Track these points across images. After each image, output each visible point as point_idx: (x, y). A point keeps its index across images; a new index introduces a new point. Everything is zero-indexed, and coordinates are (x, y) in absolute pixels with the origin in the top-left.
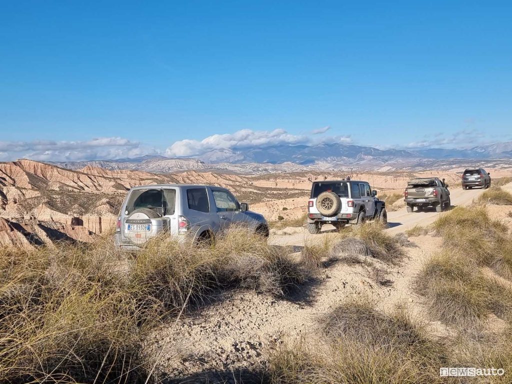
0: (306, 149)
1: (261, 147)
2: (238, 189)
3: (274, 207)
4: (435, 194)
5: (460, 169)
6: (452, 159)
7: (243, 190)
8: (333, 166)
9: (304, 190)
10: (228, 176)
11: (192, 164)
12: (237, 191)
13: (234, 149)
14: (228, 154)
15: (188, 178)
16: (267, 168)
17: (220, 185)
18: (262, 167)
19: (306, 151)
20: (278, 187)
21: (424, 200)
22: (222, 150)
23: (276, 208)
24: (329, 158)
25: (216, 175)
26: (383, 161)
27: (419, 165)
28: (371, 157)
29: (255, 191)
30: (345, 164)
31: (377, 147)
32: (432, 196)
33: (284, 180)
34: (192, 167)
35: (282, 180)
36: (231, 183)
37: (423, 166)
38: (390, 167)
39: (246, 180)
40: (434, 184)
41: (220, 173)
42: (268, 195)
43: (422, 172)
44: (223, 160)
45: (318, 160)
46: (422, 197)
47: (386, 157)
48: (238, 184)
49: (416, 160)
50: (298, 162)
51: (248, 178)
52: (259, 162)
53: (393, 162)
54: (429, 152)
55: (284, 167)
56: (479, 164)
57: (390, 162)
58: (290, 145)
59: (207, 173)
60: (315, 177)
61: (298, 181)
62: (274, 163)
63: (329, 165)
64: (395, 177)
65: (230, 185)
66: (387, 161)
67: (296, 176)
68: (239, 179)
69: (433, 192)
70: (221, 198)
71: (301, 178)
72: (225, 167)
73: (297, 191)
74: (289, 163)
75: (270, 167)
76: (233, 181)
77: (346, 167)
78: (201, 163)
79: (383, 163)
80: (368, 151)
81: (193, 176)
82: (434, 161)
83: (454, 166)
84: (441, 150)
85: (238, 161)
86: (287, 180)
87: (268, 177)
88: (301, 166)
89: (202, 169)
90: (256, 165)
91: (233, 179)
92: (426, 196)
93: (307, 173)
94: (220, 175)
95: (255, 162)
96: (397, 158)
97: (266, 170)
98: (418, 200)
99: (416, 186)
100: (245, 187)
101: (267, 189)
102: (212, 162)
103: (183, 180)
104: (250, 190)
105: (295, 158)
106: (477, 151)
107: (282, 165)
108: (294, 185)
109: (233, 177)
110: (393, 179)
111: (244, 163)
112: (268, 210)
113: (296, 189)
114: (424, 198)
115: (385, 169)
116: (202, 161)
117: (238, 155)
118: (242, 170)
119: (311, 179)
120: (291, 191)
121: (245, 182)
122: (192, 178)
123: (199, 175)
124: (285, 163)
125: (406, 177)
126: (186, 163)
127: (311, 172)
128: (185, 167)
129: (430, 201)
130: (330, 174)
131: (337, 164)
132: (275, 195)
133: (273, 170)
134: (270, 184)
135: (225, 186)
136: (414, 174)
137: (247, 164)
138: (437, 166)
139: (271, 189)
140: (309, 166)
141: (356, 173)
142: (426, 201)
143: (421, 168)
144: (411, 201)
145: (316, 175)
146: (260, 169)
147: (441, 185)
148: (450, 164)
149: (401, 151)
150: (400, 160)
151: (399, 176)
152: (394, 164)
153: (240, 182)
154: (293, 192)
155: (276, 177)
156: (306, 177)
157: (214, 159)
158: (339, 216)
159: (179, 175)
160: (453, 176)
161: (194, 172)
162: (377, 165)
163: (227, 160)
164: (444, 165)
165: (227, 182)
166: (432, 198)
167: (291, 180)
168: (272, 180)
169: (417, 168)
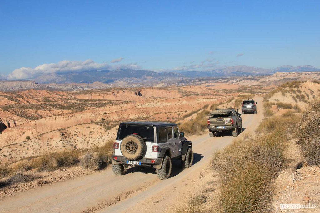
0: (109, 73)
1: (77, 72)
2: (66, 101)
3: (97, 112)
4: (231, 123)
5: (207, 83)
6: (202, 78)
7: (70, 101)
8: (127, 83)
9: (111, 100)
10: (58, 93)
11: (29, 85)
12: (66, 103)
13: (58, 73)
14: (54, 77)
15: (29, 94)
16: (83, 86)
17: (53, 99)
18: (79, 85)
19: (109, 74)
20: (93, 99)
21: (223, 128)
22: (49, 74)
23: (98, 113)
24: (124, 79)
25: (49, 92)
26: (159, 80)
27: (182, 82)
28: (151, 77)
29: (78, 102)
30: (134, 82)
31: (155, 71)
32: (230, 124)
33: (96, 94)
34: (29, 86)
35: (95, 94)
36: (60, 97)
37: (184, 83)
38: (164, 84)
39: (71, 95)
40: (231, 114)
41: (52, 90)
42: (88, 105)
43: (185, 87)
44: (51, 81)
45: (116, 80)
46: (222, 125)
47: (161, 77)
48: (65, 97)
49: (179, 79)
50: (103, 81)
51: (72, 93)
52: (76, 82)
53: (165, 80)
54: (188, 74)
55: (95, 85)
56: (218, 80)
57: (163, 80)
58: (97, 70)
59: (43, 91)
60: (117, 91)
61: (106, 94)
62: (86, 82)
63: (124, 83)
64: (169, 90)
65: (61, 99)
66: (162, 80)
67: (104, 91)
68: (66, 94)
69: (230, 121)
70: (55, 107)
71: (108, 92)
72: (53, 86)
73: (106, 102)
74: (98, 82)
75: (85, 85)
76: (62, 96)
77: (135, 84)
78: (36, 83)
79: (159, 81)
80: (149, 73)
81: (32, 93)
82: (191, 79)
83: (203, 82)
84: (194, 72)
85: (62, 81)
86: (98, 94)
87: (86, 93)
88: (105, 84)
89: (36, 87)
90: (75, 84)
91: (61, 94)
92: (225, 124)
93: (111, 89)
94: (52, 92)
95: (74, 82)
96: (168, 77)
97: (82, 87)
98: (219, 128)
99: (215, 116)
100: (71, 100)
101: (86, 100)
102: (44, 83)
103: (26, 96)
104: (75, 101)
105: (102, 79)
106: (217, 72)
107: (93, 84)
108: (103, 97)
109: (61, 93)
110: (167, 92)
111: (67, 83)
112: (93, 115)
113: (106, 100)
114: (223, 126)
115: (160, 85)
116: (36, 82)
117: (62, 78)
118: (65, 88)
119: (114, 93)
120: (102, 102)
121: (70, 96)
122: (32, 94)
123: (37, 92)
124: (95, 82)
125: (175, 90)
126: (25, 83)
127: (114, 88)
128: (24, 86)
129: (228, 128)
130: (127, 90)
131: (130, 83)
132: (93, 104)
133: (87, 87)
134: (87, 97)
135: (57, 99)
136: (180, 88)
137: (69, 84)
138: (193, 82)
139: (89, 100)
140: (111, 84)
141: (143, 88)
142: (225, 128)
143: (183, 84)
144: (213, 128)
145: (117, 90)
146: (78, 87)
147: (236, 114)
148: (201, 81)
149: (170, 73)
150: (170, 79)
151: (171, 90)
152: (167, 82)
153: (66, 96)
154: (104, 102)
155: (91, 92)
156: (111, 92)
157: (45, 80)
158: (143, 161)
159: (22, 92)
160: (204, 89)
161: (33, 90)
162: (155, 83)
163: (54, 81)
164: (197, 81)
165: (57, 96)
166: (230, 126)
167: (101, 94)
168: (88, 94)
169: (181, 84)
